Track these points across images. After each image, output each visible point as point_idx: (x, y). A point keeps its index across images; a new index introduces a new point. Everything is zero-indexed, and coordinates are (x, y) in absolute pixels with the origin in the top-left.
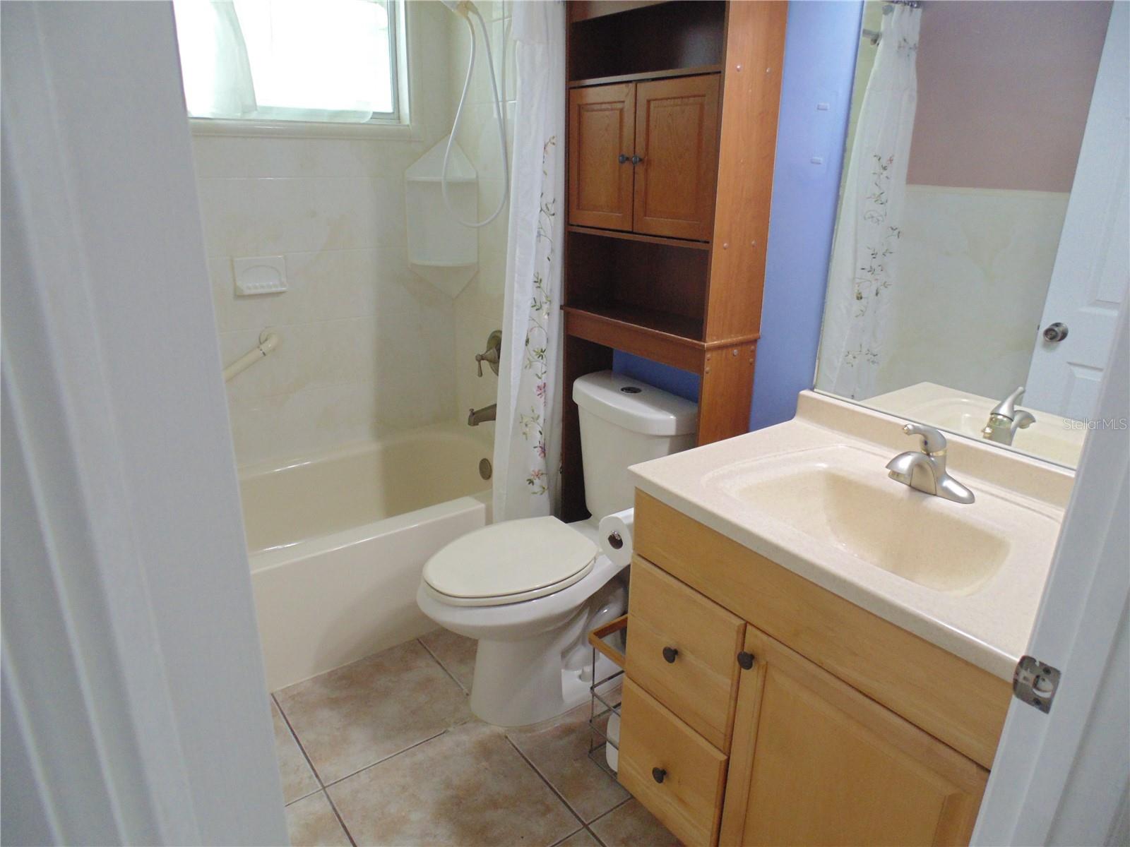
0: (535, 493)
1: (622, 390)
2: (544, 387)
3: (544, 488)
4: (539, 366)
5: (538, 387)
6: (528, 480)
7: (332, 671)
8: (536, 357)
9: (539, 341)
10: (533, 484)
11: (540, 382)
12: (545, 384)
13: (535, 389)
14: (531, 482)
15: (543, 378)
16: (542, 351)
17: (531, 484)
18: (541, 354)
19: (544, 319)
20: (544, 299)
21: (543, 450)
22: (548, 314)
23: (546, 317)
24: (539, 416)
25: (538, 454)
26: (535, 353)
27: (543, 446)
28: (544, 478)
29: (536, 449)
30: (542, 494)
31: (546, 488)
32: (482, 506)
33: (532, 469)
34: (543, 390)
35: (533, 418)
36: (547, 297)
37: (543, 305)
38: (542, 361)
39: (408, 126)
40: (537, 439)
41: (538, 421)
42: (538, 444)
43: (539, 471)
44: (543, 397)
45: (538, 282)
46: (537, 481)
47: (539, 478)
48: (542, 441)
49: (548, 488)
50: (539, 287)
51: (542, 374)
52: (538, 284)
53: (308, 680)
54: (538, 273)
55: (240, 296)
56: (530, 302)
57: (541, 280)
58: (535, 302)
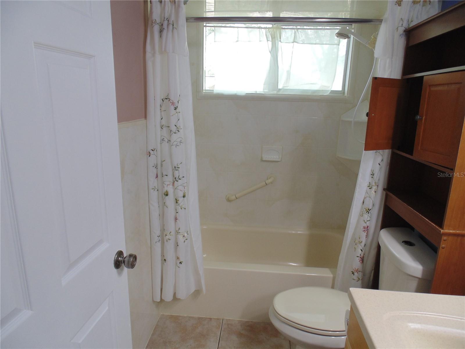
0: (354, 279)
1: (403, 242)
2: (367, 228)
3: (359, 279)
4: (366, 217)
5: (364, 227)
6: (352, 272)
7: (248, 321)
8: (365, 212)
9: (369, 204)
10: (354, 275)
11: (365, 225)
12: (368, 226)
13: (362, 228)
14: (353, 273)
15: (367, 224)
16: (369, 209)
17: (353, 274)
18: (368, 211)
19: (373, 193)
20: (374, 184)
21: (362, 260)
22: (375, 192)
23: (374, 193)
24: (362, 242)
25: (359, 260)
26: (365, 210)
27: (362, 258)
28: (360, 274)
29: (358, 258)
30: (357, 281)
31: (361, 279)
32: (331, 276)
33: (354, 267)
34: (366, 229)
35: (359, 242)
36: (375, 183)
37: (372, 186)
38: (368, 215)
39: (346, 96)
40: (359, 253)
41: (361, 244)
42: (359, 256)
43: (358, 269)
44: (366, 233)
45: (373, 175)
46: (356, 274)
47: (357, 272)
48: (362, 255)
49: (362, 280)
50: (372, 177)
51: (367, 221)
52: (372, 176)
53: (238, 320)
54: (373, 170)
55: (262, 161)
56: (367, 184)
57: (374, 174)
58: (370, 185)
